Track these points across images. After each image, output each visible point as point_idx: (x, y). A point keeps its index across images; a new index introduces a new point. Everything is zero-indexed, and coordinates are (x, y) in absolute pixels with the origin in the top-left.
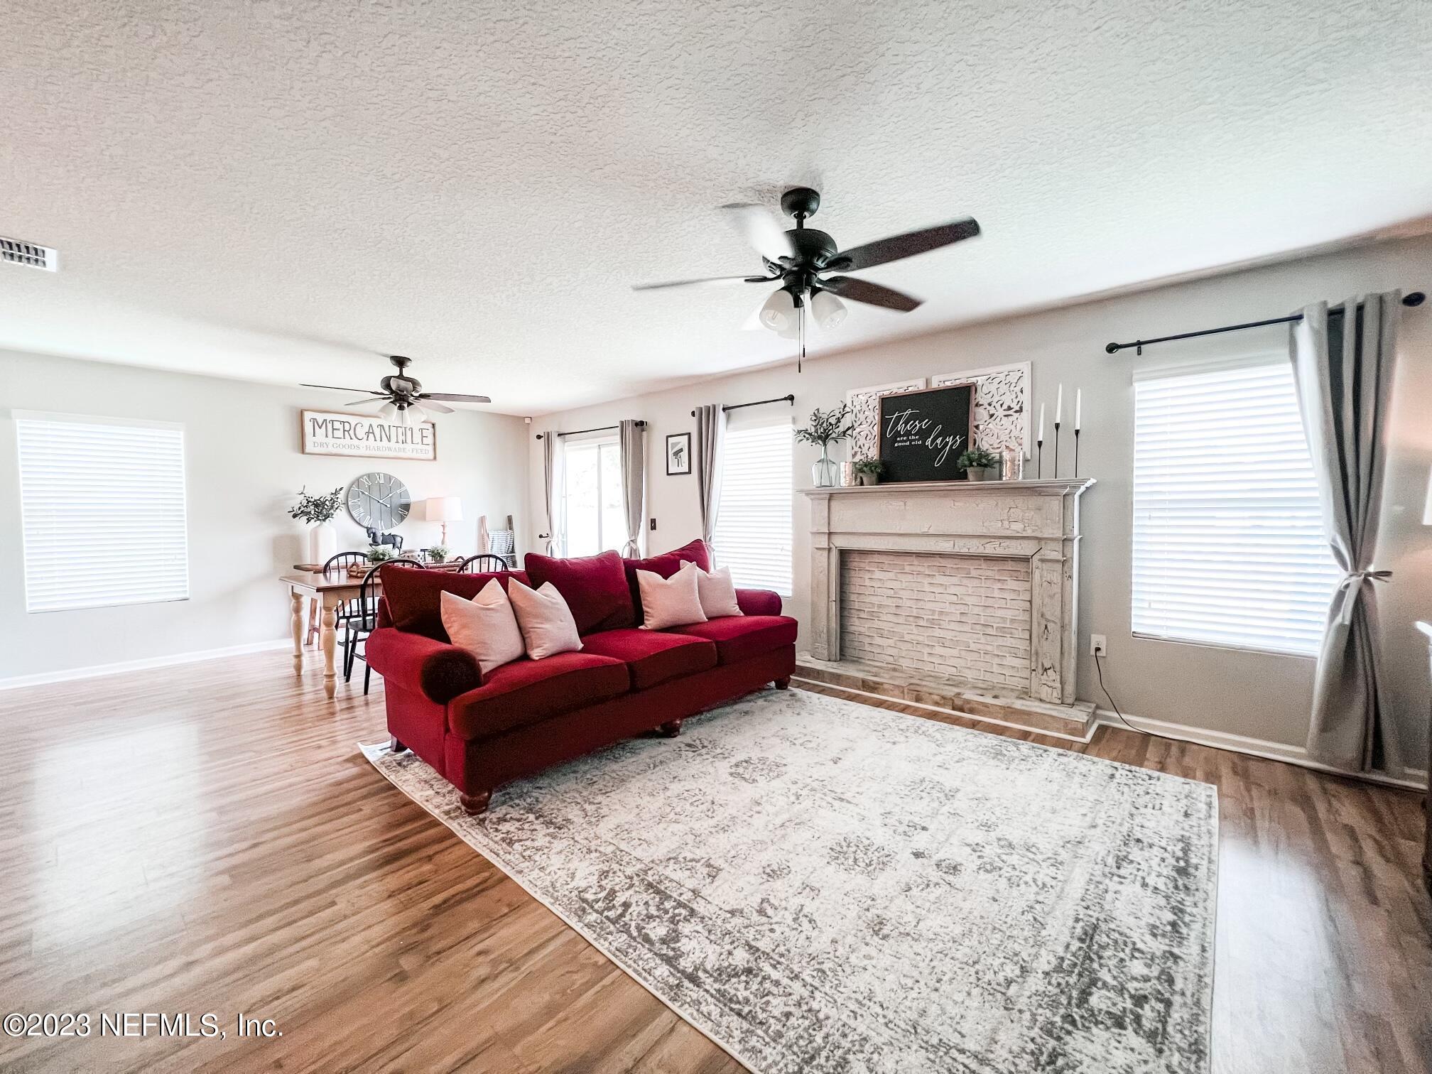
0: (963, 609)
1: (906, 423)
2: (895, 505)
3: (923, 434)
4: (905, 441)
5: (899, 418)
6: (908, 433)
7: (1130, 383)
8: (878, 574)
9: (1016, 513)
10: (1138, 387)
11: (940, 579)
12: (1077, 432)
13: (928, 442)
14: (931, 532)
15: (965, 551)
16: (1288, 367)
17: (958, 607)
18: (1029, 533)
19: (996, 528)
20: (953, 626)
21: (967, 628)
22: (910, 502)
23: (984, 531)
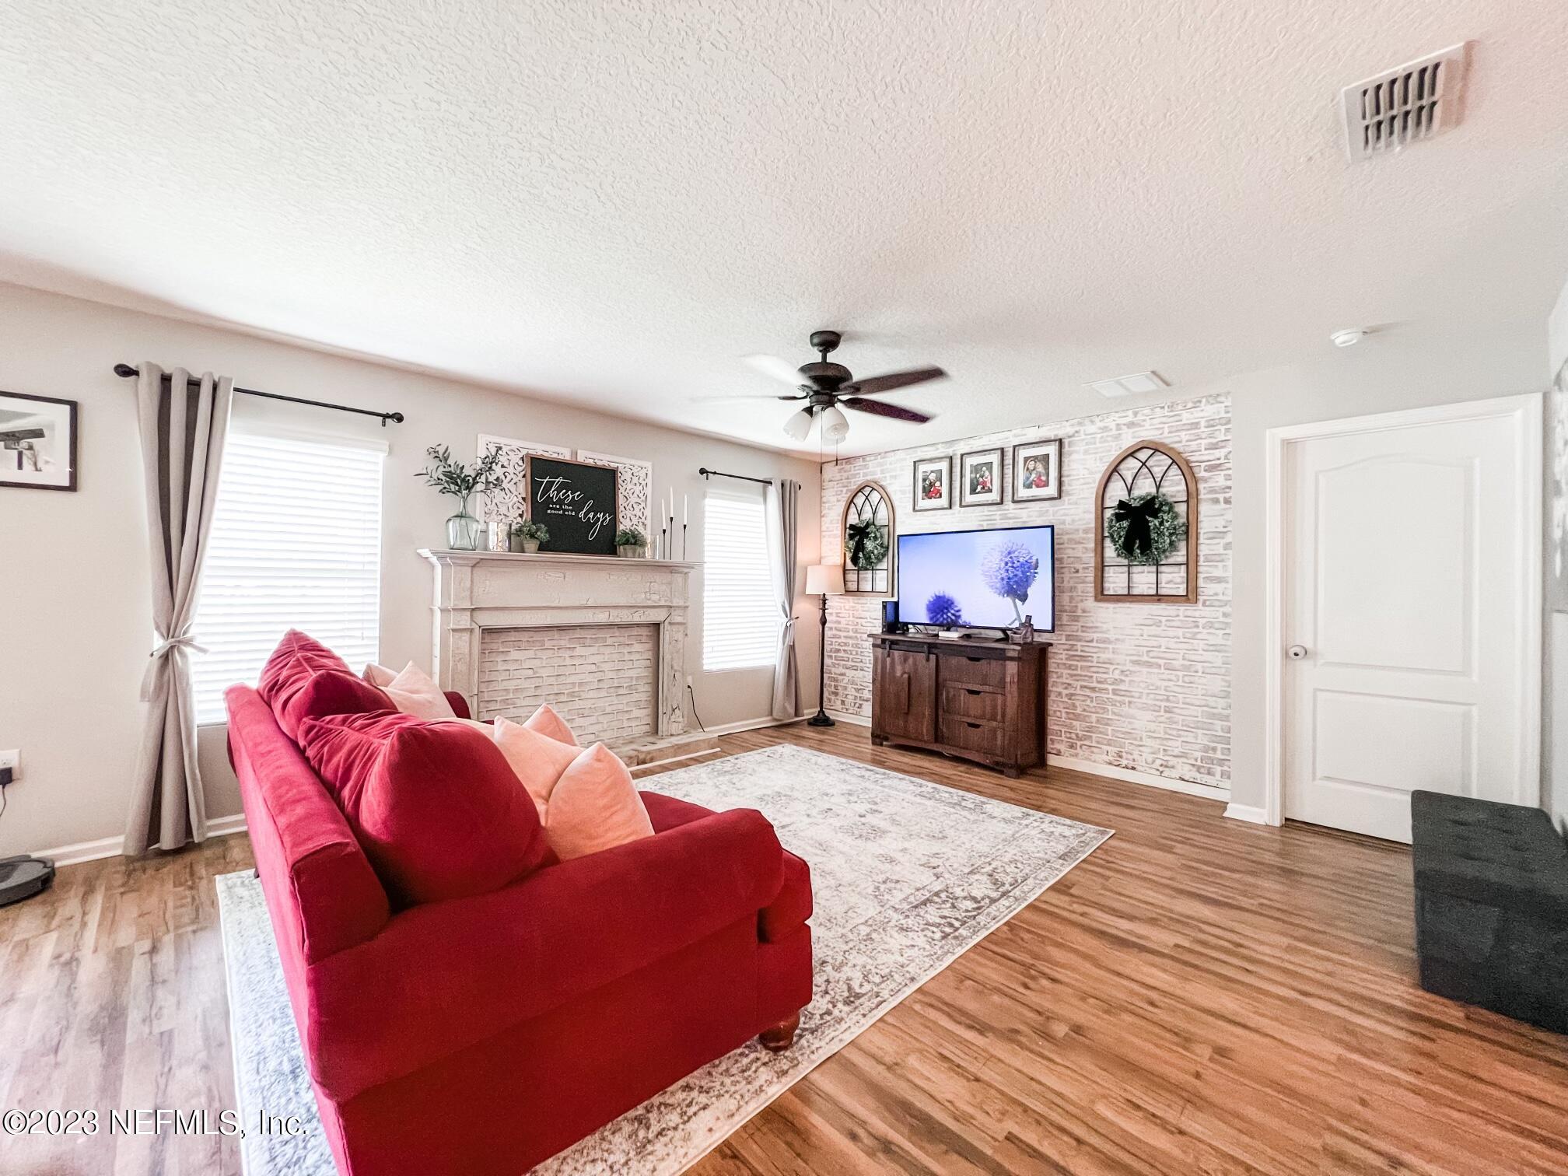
0: (599, 676)
1: (559, 490)
2: (554, 576)
3: (577, 506)
4: (558, 510)
5: (551, 484)
6: (561, 502)
7: (704, 496)
8: (514, 655)
9: (655, 587)
10: (708, 501)
11: (579, 651)
12: (685, 527)
13: (581, 515)
14: (589, 604)
15: (617, 621)
16: (763, 507)
17: (596, 675)
18: (662, 603)
19: (640, 599)
20: (592, 694)
21: (603, 693)
22: (569, 574)
23: (632, 602)
